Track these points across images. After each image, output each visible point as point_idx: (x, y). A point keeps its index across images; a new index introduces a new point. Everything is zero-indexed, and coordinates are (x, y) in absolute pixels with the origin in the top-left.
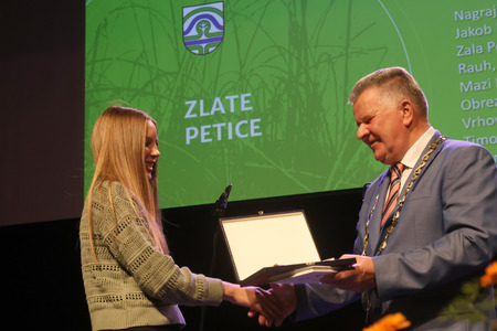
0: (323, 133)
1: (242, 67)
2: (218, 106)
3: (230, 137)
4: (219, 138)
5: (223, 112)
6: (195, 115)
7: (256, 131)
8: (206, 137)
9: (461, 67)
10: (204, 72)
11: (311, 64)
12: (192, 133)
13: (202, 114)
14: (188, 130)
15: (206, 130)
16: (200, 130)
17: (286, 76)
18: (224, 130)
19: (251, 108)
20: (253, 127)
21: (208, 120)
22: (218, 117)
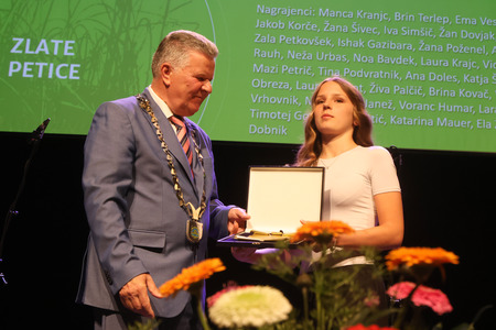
0: (134, 87)
1: (70, 17)
2: (43, 47)
3: (50, 76)
4: (40, 75)
5: (47, 53)
6: (21, 52)
7: (75, 75)
8: (28, 73)
9: (257, 51)
10: (35, 15)
11: (132, 25)
12: (15, 66)
13: (27, 51)
14: (12, 63)
15: (29, 66)
16: (23, 65)
17: (109, 32)
18: (46, 70)
19: (73, 54)
20: (72, 71)
21: (31, 58)
22: (42, 56)
